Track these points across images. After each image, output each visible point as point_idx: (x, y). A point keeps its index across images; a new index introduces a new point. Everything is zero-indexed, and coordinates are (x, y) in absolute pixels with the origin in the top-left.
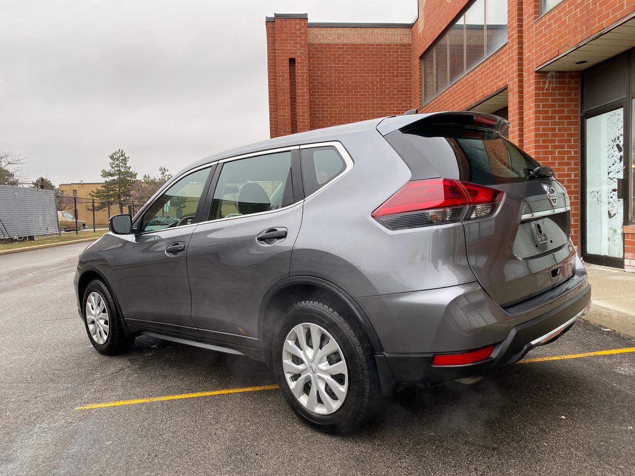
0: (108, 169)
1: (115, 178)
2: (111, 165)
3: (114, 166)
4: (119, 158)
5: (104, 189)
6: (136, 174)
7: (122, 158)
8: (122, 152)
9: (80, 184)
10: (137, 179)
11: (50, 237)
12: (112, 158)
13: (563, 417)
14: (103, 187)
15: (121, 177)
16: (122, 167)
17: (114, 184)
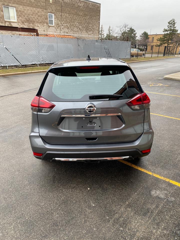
0: (167, 28)
1: (169, 32)
2: (168, 26)
3: (169, 27)
4: (172, 23)
5: (163, 37)
6: (178, 30)
7: (173, 23)
8: (174, 20)
9: (156, 35)
10: (178, 33)
11: (126, 59)
12: (169, 23)
13: (89, 189)
14: (163, 36)
15: (171, 32)
16: (172, 27)
17: (167, 35)
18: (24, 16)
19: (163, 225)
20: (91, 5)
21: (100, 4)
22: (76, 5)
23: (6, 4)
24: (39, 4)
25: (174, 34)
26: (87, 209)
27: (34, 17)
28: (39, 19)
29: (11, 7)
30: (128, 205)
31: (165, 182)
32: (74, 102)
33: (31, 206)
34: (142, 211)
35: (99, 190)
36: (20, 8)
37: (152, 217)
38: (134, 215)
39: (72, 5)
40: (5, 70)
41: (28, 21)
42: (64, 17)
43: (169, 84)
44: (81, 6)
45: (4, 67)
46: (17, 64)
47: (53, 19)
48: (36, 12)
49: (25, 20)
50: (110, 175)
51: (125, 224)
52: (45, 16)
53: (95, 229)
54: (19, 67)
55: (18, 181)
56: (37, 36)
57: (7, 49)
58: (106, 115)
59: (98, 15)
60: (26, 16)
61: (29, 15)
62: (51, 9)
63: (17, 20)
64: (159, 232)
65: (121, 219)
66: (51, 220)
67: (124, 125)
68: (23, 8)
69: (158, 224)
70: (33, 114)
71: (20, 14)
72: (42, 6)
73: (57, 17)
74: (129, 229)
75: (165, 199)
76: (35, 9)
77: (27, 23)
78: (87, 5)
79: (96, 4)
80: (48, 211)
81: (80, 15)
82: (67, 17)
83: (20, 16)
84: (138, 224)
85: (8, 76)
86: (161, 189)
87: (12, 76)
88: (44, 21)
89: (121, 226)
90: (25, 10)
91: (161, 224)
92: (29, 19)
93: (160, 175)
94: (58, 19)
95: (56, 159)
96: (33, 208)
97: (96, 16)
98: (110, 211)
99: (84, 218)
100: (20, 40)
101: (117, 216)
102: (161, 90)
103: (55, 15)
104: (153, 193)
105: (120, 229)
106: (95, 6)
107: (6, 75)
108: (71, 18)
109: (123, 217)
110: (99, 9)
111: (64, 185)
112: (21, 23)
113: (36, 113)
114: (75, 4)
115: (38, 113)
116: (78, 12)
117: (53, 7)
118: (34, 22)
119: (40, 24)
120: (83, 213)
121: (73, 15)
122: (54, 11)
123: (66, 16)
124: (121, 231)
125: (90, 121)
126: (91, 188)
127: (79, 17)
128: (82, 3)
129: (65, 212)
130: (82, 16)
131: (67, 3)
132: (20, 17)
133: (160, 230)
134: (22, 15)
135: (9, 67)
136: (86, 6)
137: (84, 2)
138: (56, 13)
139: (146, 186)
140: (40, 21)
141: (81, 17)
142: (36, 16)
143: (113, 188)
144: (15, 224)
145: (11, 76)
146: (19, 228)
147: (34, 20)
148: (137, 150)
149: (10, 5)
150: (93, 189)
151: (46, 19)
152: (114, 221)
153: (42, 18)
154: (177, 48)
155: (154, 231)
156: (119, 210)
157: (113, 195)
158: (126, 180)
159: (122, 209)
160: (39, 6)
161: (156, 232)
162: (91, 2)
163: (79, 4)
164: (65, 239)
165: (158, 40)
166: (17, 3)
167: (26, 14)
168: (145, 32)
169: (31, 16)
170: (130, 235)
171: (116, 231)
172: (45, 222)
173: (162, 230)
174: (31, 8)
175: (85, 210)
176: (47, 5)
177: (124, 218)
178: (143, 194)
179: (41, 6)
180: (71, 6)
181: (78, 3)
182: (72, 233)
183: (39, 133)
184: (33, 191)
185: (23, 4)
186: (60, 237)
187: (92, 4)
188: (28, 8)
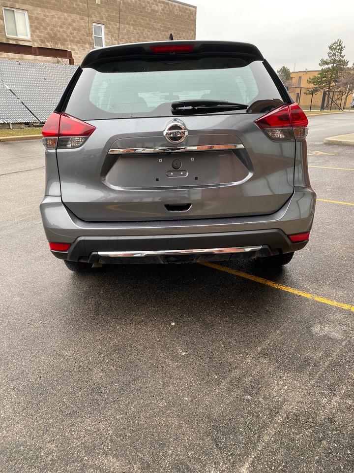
0: (326, 58)
1: (330, 66)
2: (329, 54)
3: (331, 55)
4: (337, 48)
5: (319, 76)
6: (348, 62)
7: (339, 47)
8: (340, 42)
9: (305, 71)
10: (348, 66)
12: (330, 48)
13: (173, 324)
14: (319, 74)
15: (335, 65)
16: (337, 56)
17: (328, 71)
18: (45, 29)
19: (342, 389)
20: (177, 10)
21: (195, 7)
22: (148, 9)
23: (9, 4)
24: (74, 6)
25: (341, 69)
26: (169, 361)
27: (64, 32)
28: (75, 35)
29: (18, 11)
30: (261, 352)
31: (340, 310)
32: (137, 118)
33: (43, 358)
34: (293, 363)
35: (197, 327)
36: (37, 13)
37: (316, 373)
38: (275, 371)
39: (139, 7)
40: (5, 131)
41: (53, 38)
42: (125, 31)
43: (336, 151)
44: (157, 12)
45: (5, 126)
46: (31, 119)
47: (103, 36)
48: (70, 21)
49: (47, 36)
50: (219, 299)
51: (255, 387)
52: (87, 30)
53: (186, 399)
54: (34, 126)
55: (17, 313)
56: (70, 64)
57: (13, 93)
58: (211, 147)
59: (192, 28)
60: (48, 28)
61: (54, 26)
62: (98, 15)
63: (32, 36)
64: (336, 402)
65: (248, 379)
66: (87, 382)
67: (250, 175)
68: (43, 12)
69: (331, 387)
70: (48, 155)
71: (36, 24)
72: (80, 9)
73: (110, 32)
74: (265, 398)
75: (343, 340)
76: (66, 14)
77: (50, 42)
78: (169, 8)
79: (187, 7)
80: (80, 367)
81: (155, 29)
82: (131, 32)
83: (37, 28)
84: (286, 387)
85: (11, 142)
86: (333, 323)
87: (19, 141)
88: (85, 38)
89: (246, 392)
90: (47, 16)
91: (339, 386)
92: (56, 35)
93: (328, 298)
94: (112, 36)
95: (100, 253)
96: (47, 361)
97: (187, 30)
98: (220, 364)
99: (162, 378)
100: (36, 71)
101: (237, 373)
102: (319, 161)
103: (106, 27)
104: (316, 329)
105: (246, 397)
106: (185, 12)
107: (8, 139)
108: (138, 34)
109: (250, 375)
110: (193, 17)
111: (119, 317)
112: (40, 43)
113: (54, 151)
114: (146, 5)
115: (58, 151)
116: (152, 23)
117: (102, 13)
118: (65, 40)
119: (76, 45)
120: (160, 368)
121: (141, 29)
122: (105, 20)
123: (128, 31)
124: (248, 402)
125: (175, 165)
126: (177, 323)
127: (155, 32)
128: (159, 4)
129: (120, 367)
130: (159, 30)
131: (129, 5)
132: (37, 31)
133: (337, 399)
134: (41, 27)
135: (15, 126)
136: (168, 11)
137: (163, 2)
138: (109, 24)
139: (299, 318)
140: (76, 39)
141: (159, 32)
142: (68, 28)
143: (227, 322)
144: (4, 390)
145: (17, 141)
146: (12, 398)
147: (65, 37)
148: (281, 233)
149: (17, 6)
150: (182, 324)
151: (90, 34)
152: (231, 382)
153: (81, 33)
154: (347, 96)
155: (325, 400)
156: (242, 362)
157: (227, 334)
158: (256, 308)
159: (249, 360)
160: (75, 9)
161: (329, 402)
162: (177, 4)
163: (153, 6)
164: (117, 419)
165: (309, 82)
166: (30, 2)
167: (48, 25)
168: (284, 67)
169: (58, 29)
170: (269, 408)
171: (235, 402)
172: (73, 388)
173: (342, 398)
174: (60, 13)
175: (165, 363)
176: (91, 8)
177: (253, 377)
178: (293, 332)
179: (78, 9)
180: (137, 10)
181: (153, 4)
182: (135, 407)
183: (61, 196)
184: (48, 331)
185: (42, 4)
186: (106, 415)
187: (179, 7)
188: (53, 13)
